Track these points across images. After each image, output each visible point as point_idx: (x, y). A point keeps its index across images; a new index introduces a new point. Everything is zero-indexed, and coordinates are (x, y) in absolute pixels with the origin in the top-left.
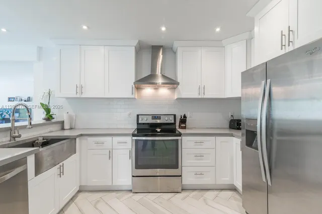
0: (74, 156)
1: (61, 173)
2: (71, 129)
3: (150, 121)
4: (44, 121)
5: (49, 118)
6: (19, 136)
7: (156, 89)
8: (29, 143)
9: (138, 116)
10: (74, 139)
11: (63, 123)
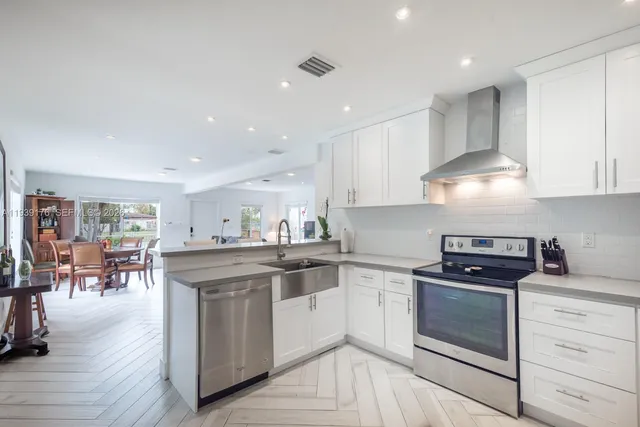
0: (335, 289)
1: (312, 306)
2: (349, 252)
3: (468, 248)
4: (321, 240)
5: (326, 236)
6: (284, 255)
7: (486, 180)
8: (294, 264)
9: (444, 237)
10: (336, 266)
11: (338, 243)
